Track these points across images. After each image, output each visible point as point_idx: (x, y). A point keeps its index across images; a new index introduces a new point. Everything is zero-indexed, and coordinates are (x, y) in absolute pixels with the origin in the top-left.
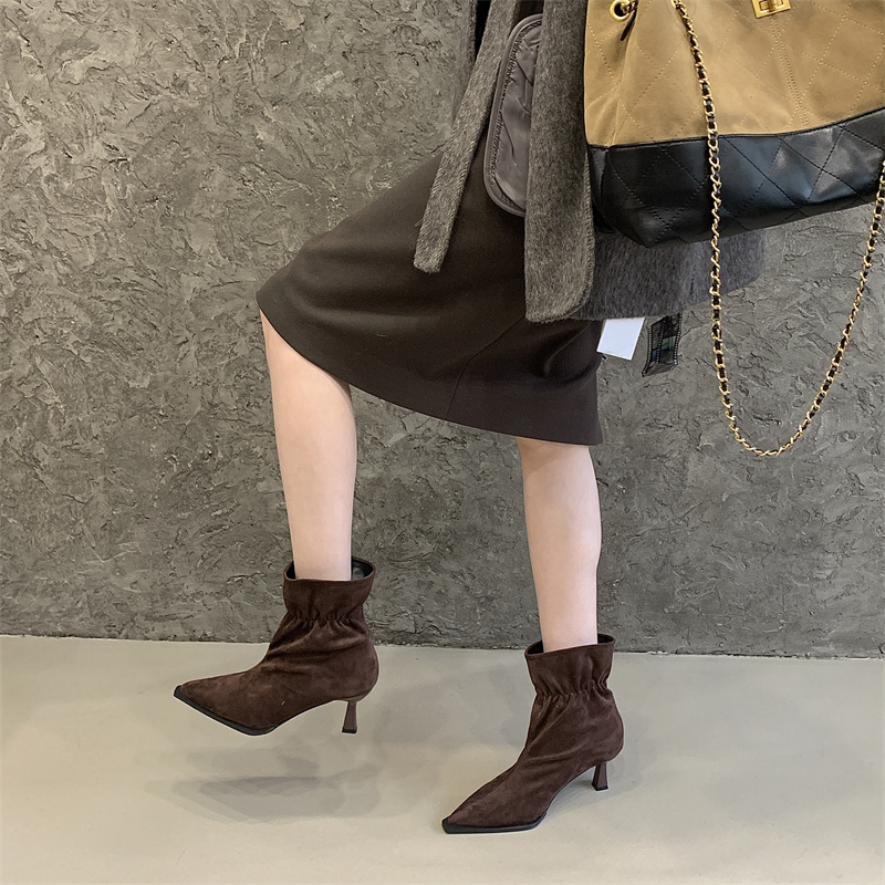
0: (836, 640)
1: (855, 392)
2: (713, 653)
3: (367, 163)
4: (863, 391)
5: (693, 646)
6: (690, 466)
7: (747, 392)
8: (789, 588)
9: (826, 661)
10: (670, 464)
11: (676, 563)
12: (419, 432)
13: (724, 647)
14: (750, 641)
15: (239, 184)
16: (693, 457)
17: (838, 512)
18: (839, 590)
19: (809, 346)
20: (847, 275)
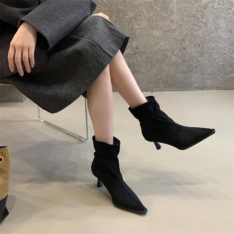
0: (194, 88)
1: (198, 44)
2: (175, 91)
3: (121, 4)
4: (199, 44)
5: (172, 90)
6: (172, 58)
7: (181, 44)
8: (187, 79)
9: (193, 91)
10: (169, 58)
11: (169, 75)
12: (128, 53)
13: (177, 90)
14: (181, 88)
15: (99, 8)
16: (173, 56)
17: (195, 65)
18: (195, 79)
19: (191, 36)
20: (197, 24)
